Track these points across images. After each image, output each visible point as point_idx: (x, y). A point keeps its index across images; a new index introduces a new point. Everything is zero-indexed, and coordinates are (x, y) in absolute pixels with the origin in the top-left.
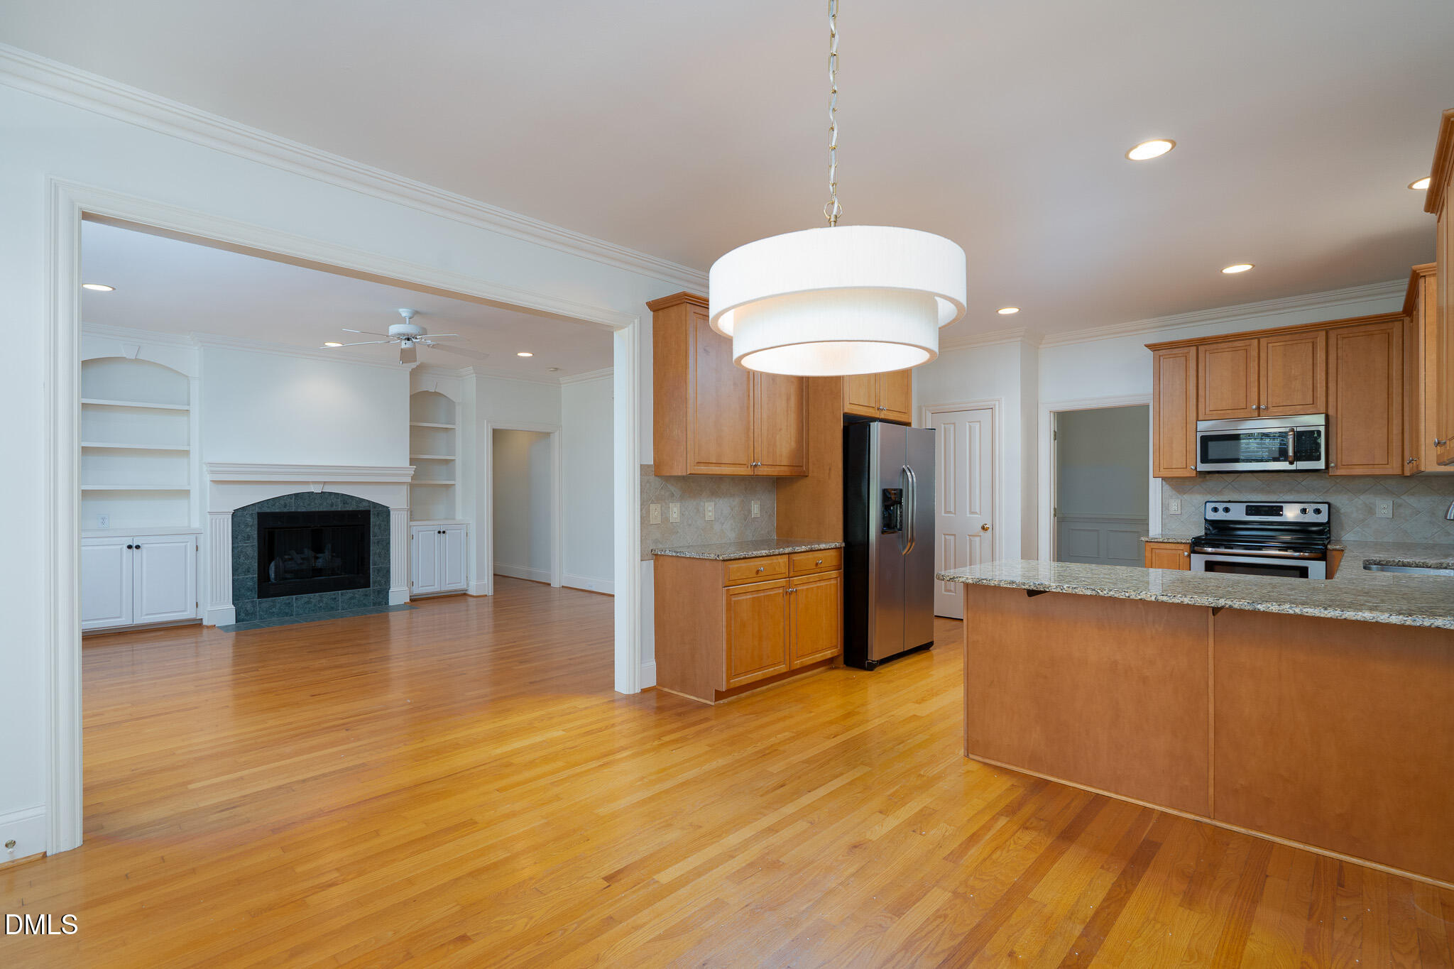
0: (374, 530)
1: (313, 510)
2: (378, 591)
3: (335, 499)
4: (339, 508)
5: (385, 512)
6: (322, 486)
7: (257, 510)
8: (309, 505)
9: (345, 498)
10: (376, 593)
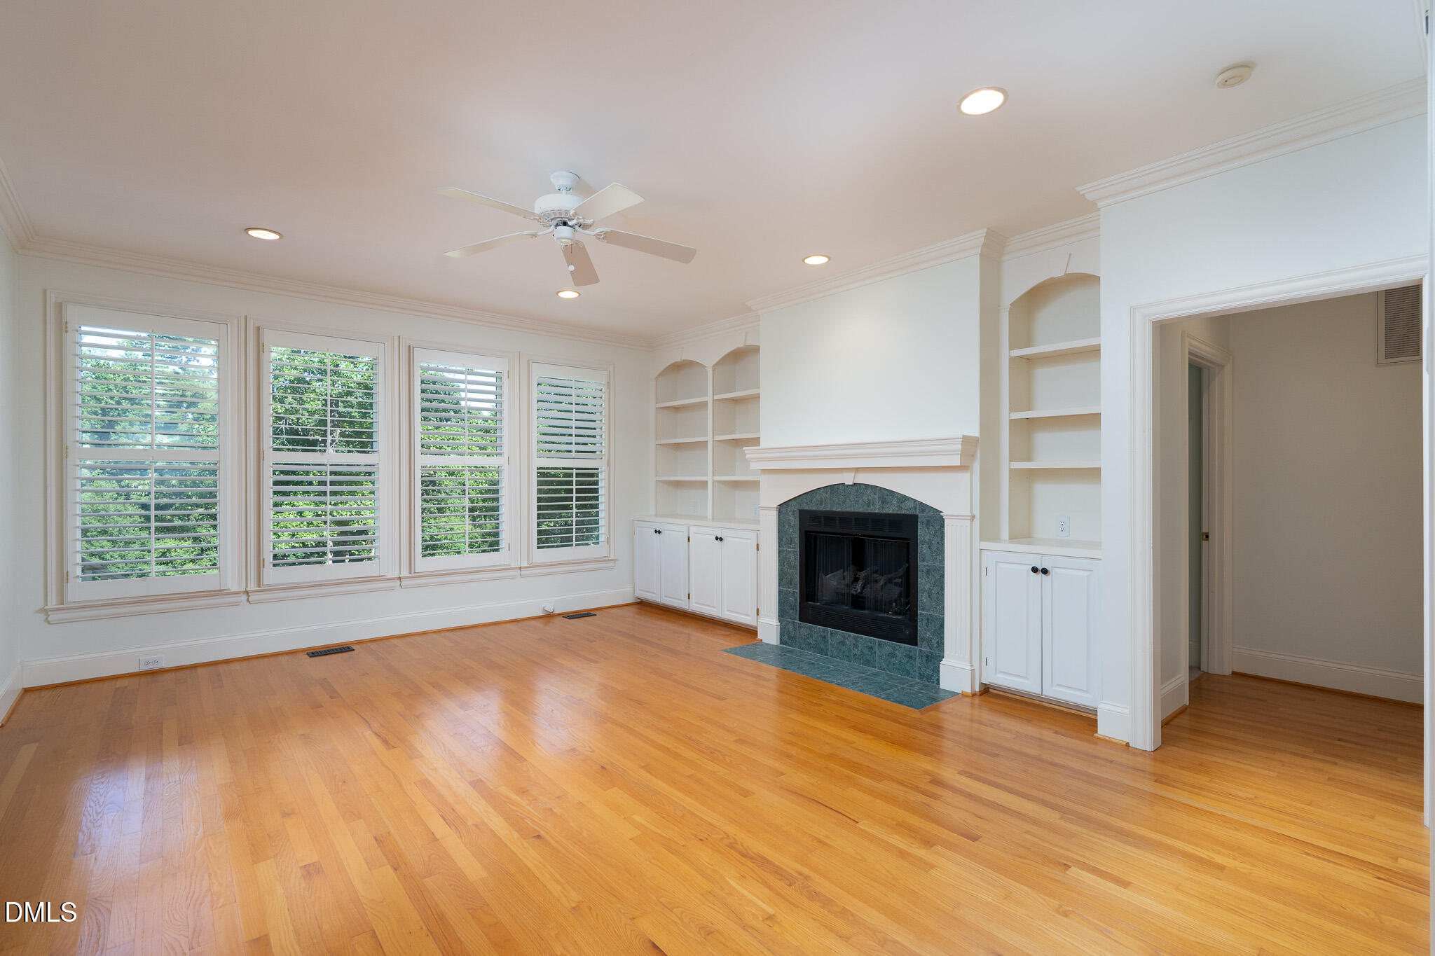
0: (923, 549)
1: (848, 510)
2: (927, 657)
3: (872, 495)
4: (876, 509)
5: (936, 520)
6: (853, 474)
7: (796, 507)
8: (844, 502)
9: (886, 494)
10: (924, 659)
